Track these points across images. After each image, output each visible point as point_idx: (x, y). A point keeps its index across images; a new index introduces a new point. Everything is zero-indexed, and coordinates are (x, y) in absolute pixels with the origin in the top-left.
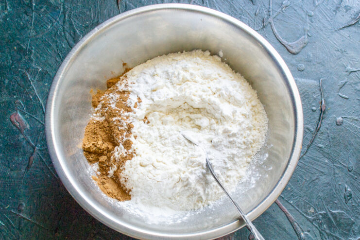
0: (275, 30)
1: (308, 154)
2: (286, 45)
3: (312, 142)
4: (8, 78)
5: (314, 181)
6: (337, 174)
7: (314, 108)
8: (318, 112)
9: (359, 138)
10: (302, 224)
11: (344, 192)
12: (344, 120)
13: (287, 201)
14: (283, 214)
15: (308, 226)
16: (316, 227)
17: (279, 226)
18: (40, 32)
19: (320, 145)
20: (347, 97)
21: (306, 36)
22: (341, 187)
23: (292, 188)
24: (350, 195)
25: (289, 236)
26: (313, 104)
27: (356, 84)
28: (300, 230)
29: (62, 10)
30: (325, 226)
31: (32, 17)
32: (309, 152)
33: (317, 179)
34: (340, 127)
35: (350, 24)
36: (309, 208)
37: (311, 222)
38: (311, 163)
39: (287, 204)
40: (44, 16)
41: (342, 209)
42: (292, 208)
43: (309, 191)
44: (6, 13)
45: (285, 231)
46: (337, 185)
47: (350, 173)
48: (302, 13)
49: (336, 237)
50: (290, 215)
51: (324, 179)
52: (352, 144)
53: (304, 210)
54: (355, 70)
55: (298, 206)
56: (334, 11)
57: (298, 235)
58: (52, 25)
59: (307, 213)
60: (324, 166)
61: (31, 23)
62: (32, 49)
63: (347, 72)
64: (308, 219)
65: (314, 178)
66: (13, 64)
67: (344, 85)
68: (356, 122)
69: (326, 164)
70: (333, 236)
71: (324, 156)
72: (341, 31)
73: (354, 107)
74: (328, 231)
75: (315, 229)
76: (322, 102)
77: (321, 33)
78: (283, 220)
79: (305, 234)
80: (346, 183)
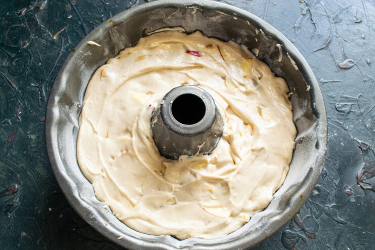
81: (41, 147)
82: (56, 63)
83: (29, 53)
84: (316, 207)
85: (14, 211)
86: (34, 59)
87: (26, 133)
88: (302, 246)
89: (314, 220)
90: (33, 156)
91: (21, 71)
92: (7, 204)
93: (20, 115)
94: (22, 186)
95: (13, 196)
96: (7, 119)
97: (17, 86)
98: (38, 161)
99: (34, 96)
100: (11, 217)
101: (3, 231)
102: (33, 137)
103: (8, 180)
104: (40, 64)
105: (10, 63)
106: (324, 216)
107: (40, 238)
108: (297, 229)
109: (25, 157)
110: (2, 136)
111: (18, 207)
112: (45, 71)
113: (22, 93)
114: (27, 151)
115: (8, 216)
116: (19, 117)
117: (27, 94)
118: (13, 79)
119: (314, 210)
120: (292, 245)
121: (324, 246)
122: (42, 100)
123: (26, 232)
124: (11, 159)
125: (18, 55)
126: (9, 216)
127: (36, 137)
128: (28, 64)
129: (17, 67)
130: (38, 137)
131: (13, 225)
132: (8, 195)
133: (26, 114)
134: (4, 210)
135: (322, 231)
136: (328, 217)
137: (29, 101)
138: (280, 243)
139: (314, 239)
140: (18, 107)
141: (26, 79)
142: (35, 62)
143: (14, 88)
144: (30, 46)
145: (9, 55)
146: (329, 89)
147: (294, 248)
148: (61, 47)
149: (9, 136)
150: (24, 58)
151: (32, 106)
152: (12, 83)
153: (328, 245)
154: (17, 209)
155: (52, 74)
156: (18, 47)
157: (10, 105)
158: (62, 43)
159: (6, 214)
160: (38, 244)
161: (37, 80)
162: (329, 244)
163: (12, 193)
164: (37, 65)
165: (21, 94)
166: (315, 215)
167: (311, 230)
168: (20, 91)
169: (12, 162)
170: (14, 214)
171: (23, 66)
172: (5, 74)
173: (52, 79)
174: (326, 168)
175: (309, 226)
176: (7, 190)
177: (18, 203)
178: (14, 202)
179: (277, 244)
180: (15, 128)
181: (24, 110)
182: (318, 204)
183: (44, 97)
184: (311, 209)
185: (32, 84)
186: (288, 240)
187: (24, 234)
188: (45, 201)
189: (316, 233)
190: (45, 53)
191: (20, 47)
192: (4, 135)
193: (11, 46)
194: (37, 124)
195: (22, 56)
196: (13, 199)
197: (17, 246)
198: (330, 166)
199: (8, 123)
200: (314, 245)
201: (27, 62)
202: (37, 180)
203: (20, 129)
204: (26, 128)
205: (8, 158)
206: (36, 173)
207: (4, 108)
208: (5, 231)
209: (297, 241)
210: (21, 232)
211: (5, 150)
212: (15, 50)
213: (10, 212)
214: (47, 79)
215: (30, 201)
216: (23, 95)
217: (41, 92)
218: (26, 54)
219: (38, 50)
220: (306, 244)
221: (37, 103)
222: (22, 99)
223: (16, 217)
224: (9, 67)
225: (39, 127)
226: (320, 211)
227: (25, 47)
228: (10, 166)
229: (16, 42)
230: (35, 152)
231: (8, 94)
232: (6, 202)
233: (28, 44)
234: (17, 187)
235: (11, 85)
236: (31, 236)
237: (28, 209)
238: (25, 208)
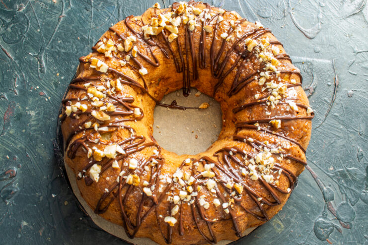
0: (295, 20)
1: (326, 121)
2: (304, 32)
3: (329, 112)
4: (74, 64)
5: (332, 144)
6: (351, 138)
7: (329, 83)
8: (333, 86)
9: (367, 107)
10: (324, 180)
11: (357, 152)
12: (354, 92)
13: (311, 161)
14: (308, 171)
15: (329, 181)
16: (335, 182)
17: (306, 182)
18: (99, 25)
19: (336, 114)
20: (356, 74)
21: (320, 24)
22: (354, 148)
23: (315, 150)
24: (362, 155)
25: (314, 190)
26: (329, 80)
27: (362, 62)
28: (322, 185)
29: (116, 5)
30: (343, 181)
31: (91, 12)
32: (327, 119)
33: (334, 142)
34: (351, 98)
35: (355, 12)
36: (329, 167)
37: (331, 178)
38: (329, 129)
39: (311, 164)
40: (101, 10)
41: (356, 166)
42: (316, 167)
43: (329, 153)
44: (70, 9)
45: (311, 187)
46: (351, 147)
47: (361, 137)
48: (316, 4)
49: (352, 190)
50: (314, 173)
51: (340, 142)
52: (362, 113)
53: (325, 168)
54: (361, 51)
55: (320, 165)
56: (341, 2)
57: (321, 189)
58: (109, 18)
59: (327, 171)
60: (340, 131)
61: (91, 17)
62: (93, 38)
63: (354, 52)
64: (329, 176)
65: (332, 142)
66: (77, 52)
67: (352, 63)
68: (364, 94)
69: (341, 129)
70: (349, 189)
71: (339, 123)
72: (348, 19)
73: (362, 82)
74: (345, 185)
75: (334, 183)
76: (335, 78)
77: (332, 20)
78: (308, 177)
79: (327, 188)
80: (359, 144)
81: (42, 125)
82: (57, 29)
83: (26, 17)
84: (351, 193)
85: (13, 198)
86: (31, 24)
87: (24, 108)
88: (336, 237)
89: (350, 207)
90: (33, 135)
91: (17, 38)
92: (5, 189)
93: (17, 88)
94: (21, 170)
95: (11, 181)
96: (2, 93)
97: (13, 55)
98: (39, 141)
99: (33, 67)
100: (10, 204)
102: (33, 113)
103: (5, 162)
104: (39, 30)
105: (5, 29)
106: (360, 202)
107: (43, 228)
108: (330, 217)
109: (24, 137)
111: (18, 193)
112: (44, 38)
113: (20, 64)
114: (25, 129)
115: (6, 203)
116: (17, 91)
117: (25, 64)
118: (8, 48)
119: (350, 196)
120: (325, 236)
121: (361, 236)
122: (42, 72)
123: (27, 221)
124: (8, 139)
125: (15, 20)
126: (8, 203)
127: (36, 114)
128: (25, 30)
129: (13, 34)
130: (38, 114)
131: (12, 213)
132: (5, 179)
133: (24, 87)
134: (2, 196)
135: (359, 219)
136: (366, 204)
137: (27, 72)
138: (313, 233)
139: (350, 228)
140: (15, 79)
141: (23, 47)
142: (33, 28)
143: (9, 57)
144: (27, 10)
145: (3, 21)
146: (364, 59)
147: (328, 239)
148: (62, 11)
149: (5, 113)
150: (20, 24)
151: (30, 78)
153: (365, 235)
154: (16, 195)
155: (52, 42)
156: (13, 12)
157: (5, 77)
158: (63, 7)
159: (4, 201)
160: (41, 235)
161: (36, 48)
162: (367, 234)
163: (10, 177)
164: (36, 32)
165: (18, 65)
166: (350, 201)
167: (346, 219)
168: (17, 61)
169: (9, 142)
170: (13, 201)
171: (20, 34)
173: (52, 47)
174: (362, 149)
175: (345, 214)
176: (5, 174)
177: (17, 189)
178: (13, 188)
179: (309, 234)
180: (12, 103)
181: (22, 83)
182: (354, 189)
183: (44, 68)
184: (346, 196)
185: (30, 54)
186: (322, 230)
187: (25, 223)
188: (47, 186)
189: (352, 222)
190: (44, 18)
191: (15, 12)
193: (7, 10)
194: (37, 99)
195: (18, 22)
196: (11, 184)
197: (17, 238)
198: (366, 146)
199: (4, 98)
200: (351, 236)
201: (24, 28)
202: (38, 162)
203: (18, 105)
204: (24, 103)
205: (4, 137)
206: (37, 154)
208: (3, 220)
209: (332, 231)
210: (21, 221)
211: (1, 129)
212: (11, 15)
213: (9, 199)
214: (46, 48)
215: (31, 186)
216: (20, 66)
217: (41, 62)
218: (23, 19)
219: (36, 15)
220: (342, 234)
221: (37, 75)
222: (20, 70)
223: (15, 204)
224: (4, 34)
225: (39, 102)
226: (356, 197)
227: (21, 11)
228: (8, 146)
229: (11, 5)
230: (35, 130)
231: (3, 65)
232: (3, 188)
233: (24, 8)
234: (15, 170)
235: (7, 54)
236: (32, 225)
237: (28, 195)
238: (25, 194)
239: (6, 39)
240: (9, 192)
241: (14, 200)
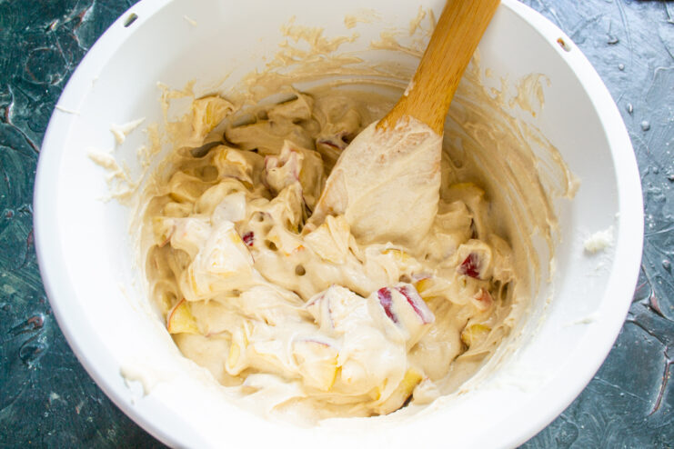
85: (38, 359)
92: (26, 345)
94: (51, 317)
95: (36, 334)
96: (26, 205)
100: (33, 367)
101: (20, 392)
103: (27, 306)
105: (32, 111)
107: (82, 403)
110: (19, 233)
111: (45, 351)
115: (28, 366)
118: (37, 138)
123: (58, 393)
124: (33, 271)
125: (46, 98)
126: (30, 367)
129: (43, 117)
131: (37, 381)
132: (28, 331)
134: (22, 356)
143: (37, 151)
144: (65, 83)
145: (29, 98)
149: (30, 233)
152: (34, 145)
154: (43, 354)
156: (43, 85)
157: (31, 180)
159: (25, 363)
160: (78, 413)
163: (35, 328)
169: (34, 276)
170: (39, 364)
172: (23, 130)
176: (26, 323)
177: (44, 345)
178: (39, 343)
187: (55, 396)
191: (47, 86)
192: (22, 231)
193: (35, 82)
195: (52, 100)
196: (36, 337)
197: (43, 418)
199: (28, 211)
205: (27, 269)
207: (21, 186)
208: (23, 392)
210: (49, 393)
211: (23, 256)
212: (41, 90)
213: (32, 360)
223: (41, 368)
224: (29, 118)
227: (56, 84)
228: (32, 282)
229: (41, 76)
231: (28, 163)
232: (25, 344)
233: (61, 80)
234: (43, 318)
235: (33, 147)
236: (67, 400)
237: (62, 354)
238: (57, 353)
239: (32, 126)
240: (33, 350)
241: (40, 361)
